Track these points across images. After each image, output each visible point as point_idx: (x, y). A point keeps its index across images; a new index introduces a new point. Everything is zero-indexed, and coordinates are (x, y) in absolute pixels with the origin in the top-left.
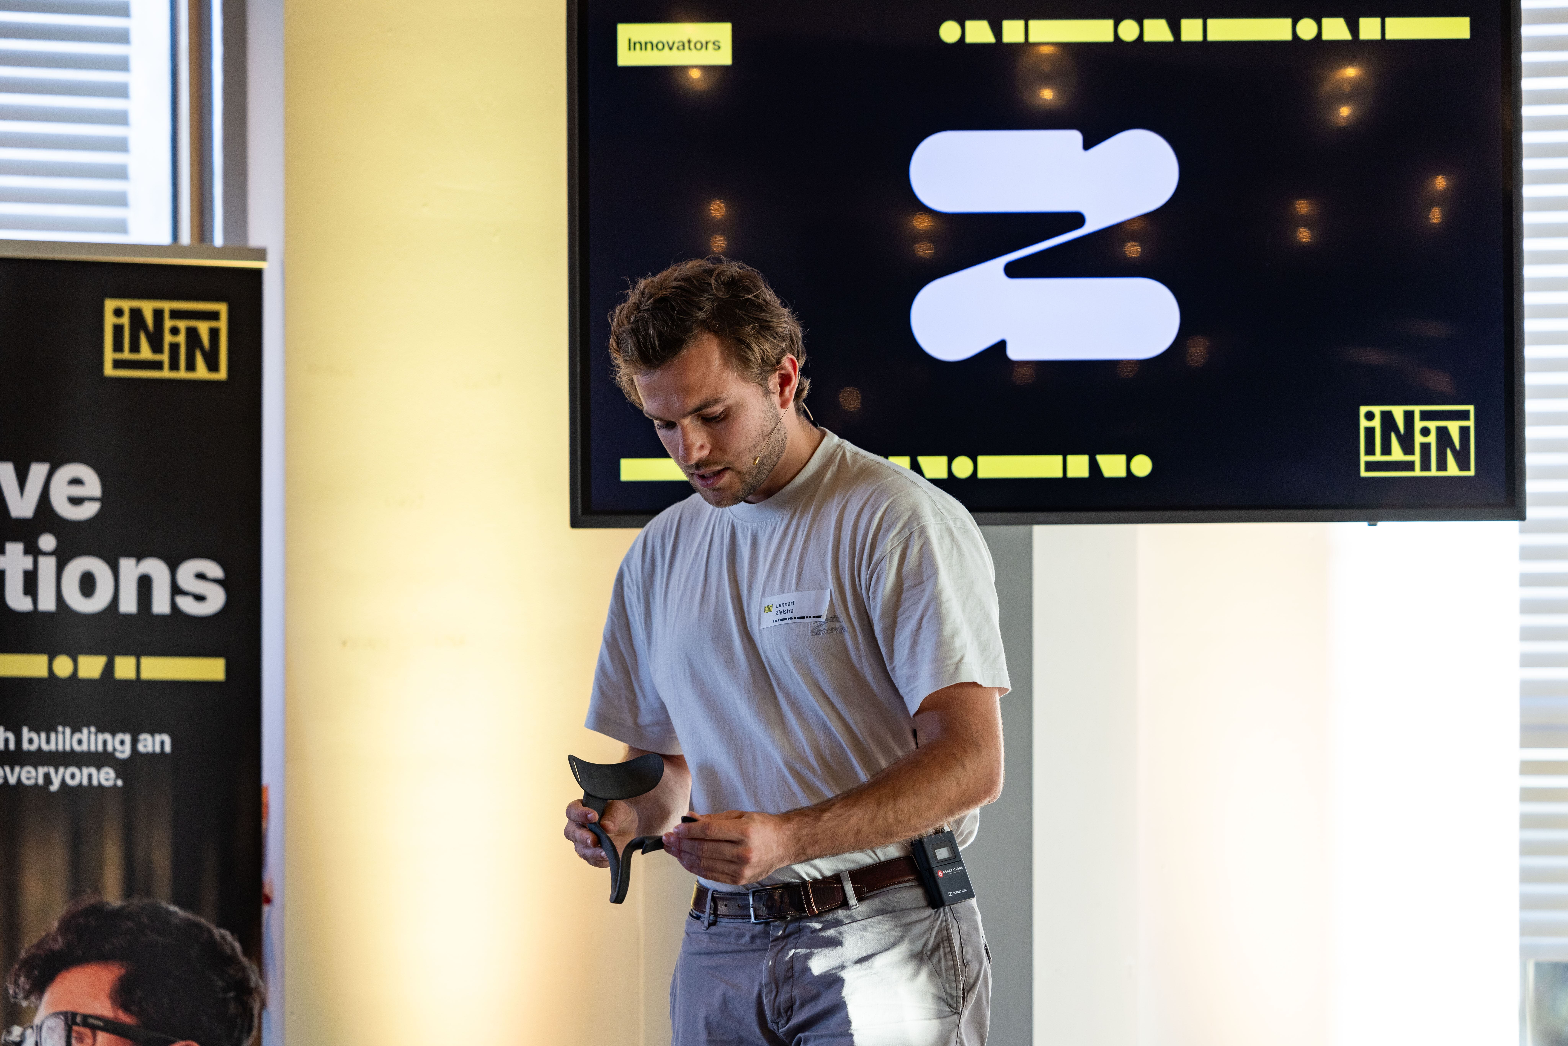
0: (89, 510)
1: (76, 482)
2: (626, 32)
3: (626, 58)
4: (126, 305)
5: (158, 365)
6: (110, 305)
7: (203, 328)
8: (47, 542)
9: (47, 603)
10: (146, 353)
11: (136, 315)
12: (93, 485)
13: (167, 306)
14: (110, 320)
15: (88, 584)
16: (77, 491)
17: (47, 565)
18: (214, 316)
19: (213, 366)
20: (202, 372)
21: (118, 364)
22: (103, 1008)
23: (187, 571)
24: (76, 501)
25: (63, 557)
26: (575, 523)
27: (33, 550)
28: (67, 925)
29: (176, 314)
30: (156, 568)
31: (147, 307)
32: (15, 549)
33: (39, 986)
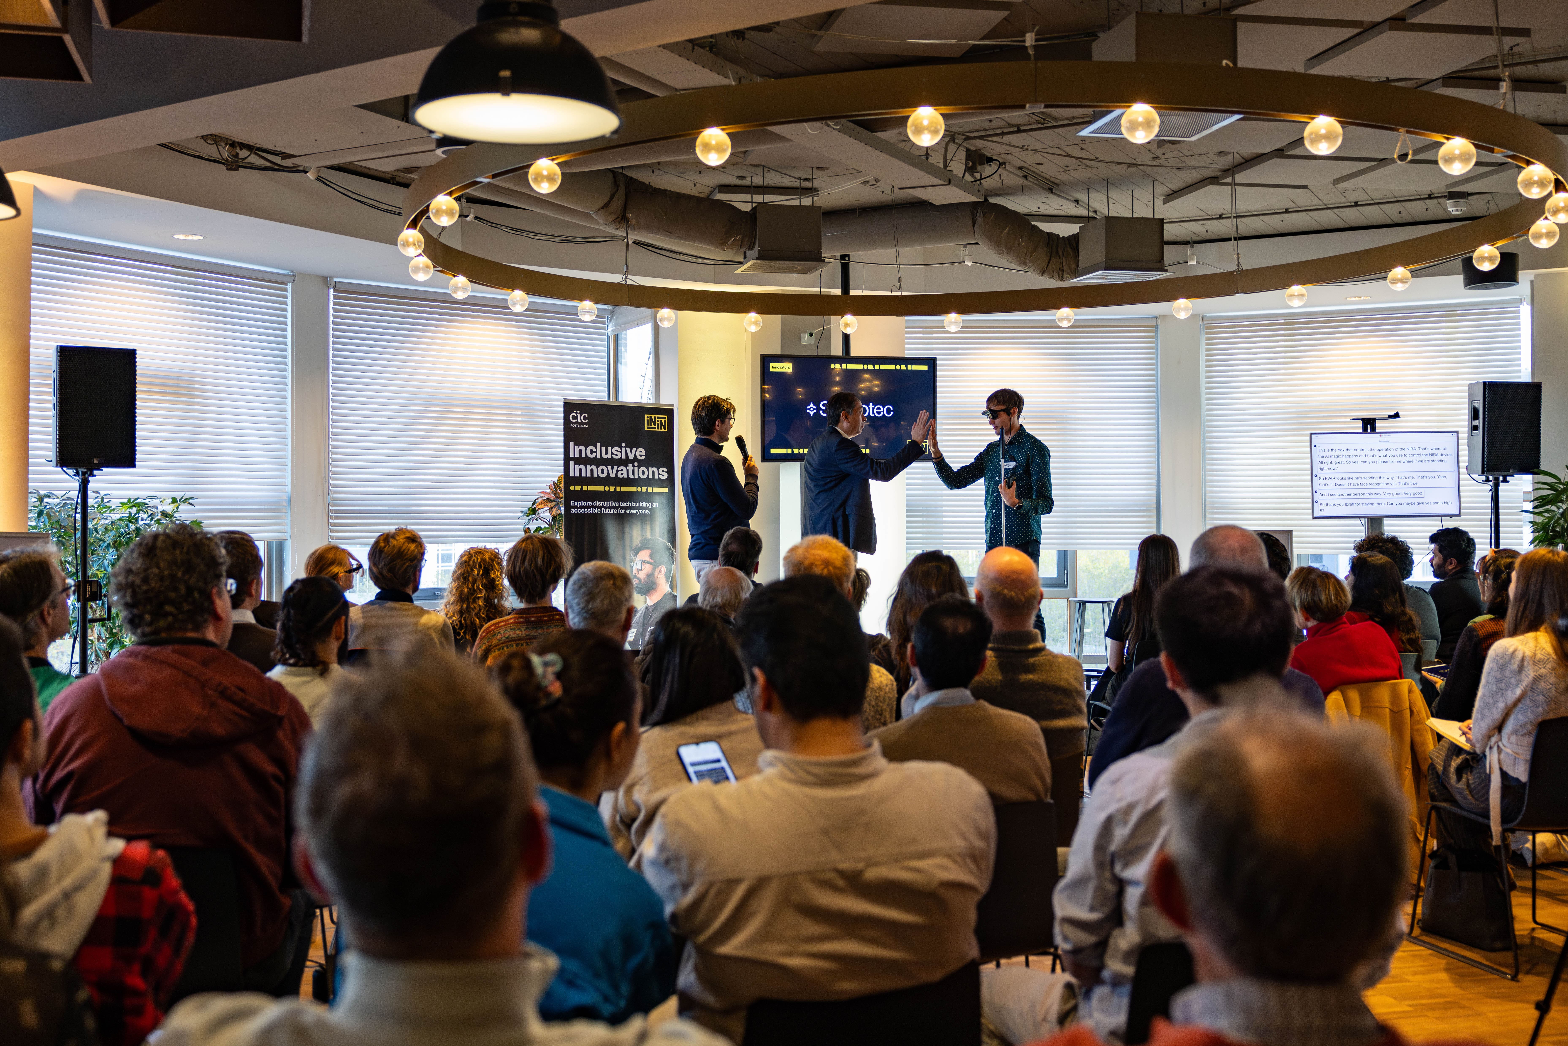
0: (643, 457)
1: (641, 452)
2: (772, 365)
3: (772, 370)
4: (649, 416)
5: (655, 428)
6: (646, 416)
7: (663, 420)
8: (636, 464)
9: (636, 477)
10: (653, 426)
11: (651, 417)
12: (644, 453)
13: (656, 416)
14: (646, 419)
15: (643, 473)
16: (641, 454)
17: (636, 468)
18: (665, 418)
19: (665, 429)
20: (663, 430)
21: (648, 428)
22: (648, 559)
23: (661, 469)
24: (641, 456)
25: (639, 467)
26: (762, 461)
27: (633, 466)
28: (641, 542)
29: (658, 418)
30: (655, 469)
31: (653, 416)
32: (630, 465)
33: (636, 554)
